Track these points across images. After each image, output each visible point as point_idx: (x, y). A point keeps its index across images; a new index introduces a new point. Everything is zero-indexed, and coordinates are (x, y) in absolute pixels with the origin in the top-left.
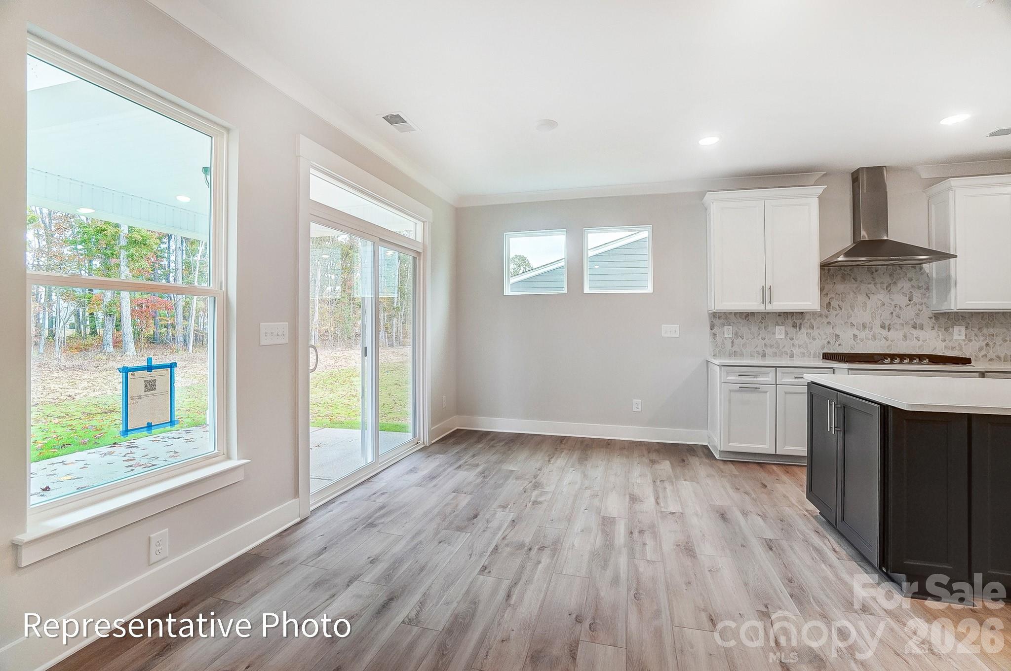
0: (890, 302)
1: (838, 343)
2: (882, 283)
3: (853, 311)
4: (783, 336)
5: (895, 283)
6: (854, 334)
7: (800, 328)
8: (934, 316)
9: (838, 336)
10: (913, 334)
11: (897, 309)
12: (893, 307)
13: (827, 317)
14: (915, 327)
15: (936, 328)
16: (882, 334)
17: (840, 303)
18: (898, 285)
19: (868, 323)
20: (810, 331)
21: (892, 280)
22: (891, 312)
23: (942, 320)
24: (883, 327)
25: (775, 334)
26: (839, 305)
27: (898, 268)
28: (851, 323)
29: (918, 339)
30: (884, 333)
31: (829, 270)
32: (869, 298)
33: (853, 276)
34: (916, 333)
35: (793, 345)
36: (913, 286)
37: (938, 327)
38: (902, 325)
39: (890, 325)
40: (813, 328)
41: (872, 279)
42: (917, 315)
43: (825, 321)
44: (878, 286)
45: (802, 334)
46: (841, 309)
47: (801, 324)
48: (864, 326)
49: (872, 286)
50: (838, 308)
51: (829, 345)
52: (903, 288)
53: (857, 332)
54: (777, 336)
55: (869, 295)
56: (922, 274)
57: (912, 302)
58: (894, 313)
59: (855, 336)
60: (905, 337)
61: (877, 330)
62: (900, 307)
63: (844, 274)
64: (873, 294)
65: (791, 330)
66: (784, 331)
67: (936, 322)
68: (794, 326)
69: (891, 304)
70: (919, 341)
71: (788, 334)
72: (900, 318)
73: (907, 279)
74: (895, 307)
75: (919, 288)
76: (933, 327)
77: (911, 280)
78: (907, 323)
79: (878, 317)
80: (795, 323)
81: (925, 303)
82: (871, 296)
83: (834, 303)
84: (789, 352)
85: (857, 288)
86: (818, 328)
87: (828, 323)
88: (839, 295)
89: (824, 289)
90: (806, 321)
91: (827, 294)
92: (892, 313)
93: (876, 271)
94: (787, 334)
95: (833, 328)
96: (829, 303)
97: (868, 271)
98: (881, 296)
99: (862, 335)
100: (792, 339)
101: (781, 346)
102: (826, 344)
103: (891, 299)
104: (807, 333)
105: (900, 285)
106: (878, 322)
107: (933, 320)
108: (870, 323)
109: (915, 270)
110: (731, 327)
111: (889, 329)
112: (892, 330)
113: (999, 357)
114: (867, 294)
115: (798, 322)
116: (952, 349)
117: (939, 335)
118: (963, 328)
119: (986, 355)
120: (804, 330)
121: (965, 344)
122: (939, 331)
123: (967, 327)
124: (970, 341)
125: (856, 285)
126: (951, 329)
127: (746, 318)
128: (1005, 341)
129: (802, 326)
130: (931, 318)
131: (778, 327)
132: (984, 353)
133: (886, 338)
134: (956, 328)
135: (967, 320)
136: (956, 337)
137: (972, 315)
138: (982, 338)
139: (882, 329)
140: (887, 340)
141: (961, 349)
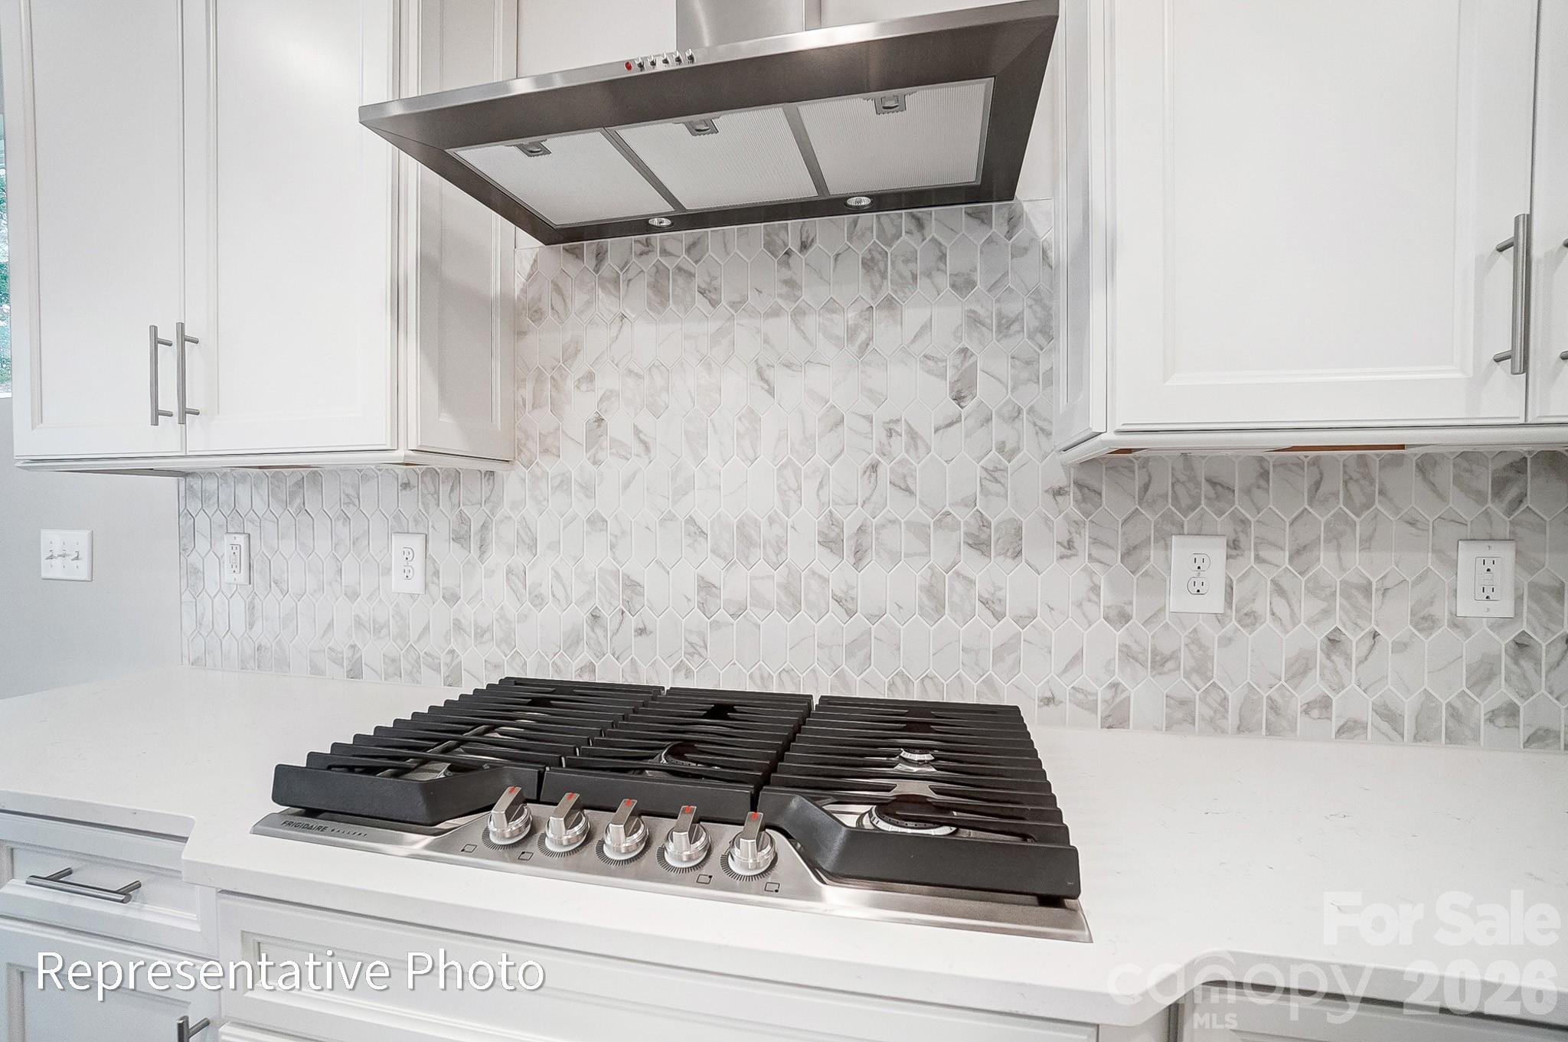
0: (867, 408)
2: (831, 307)
3: (699, 458)
4: (416, 585)
5: (890, 304)
6: (701, 578)
7: (483, 547)
8: (1079, 485)
9: (632, 580)
10: (972, 582)
11: (899, 445)
12: (879, 434)
14: (979, 544)
15: (1083, 542)
16: (825, 582)
17: (646, 420)
19: (763, 520)
22: (867, 461)
23: (1114, 503)
24: (830, 542)
25: (389, 570)
26: (637, 431)
28: (691, 521)
29: (993, 606)
30: (838, 572)
32: (771, 392)
33: (699, 281)
34: (985, 572)
35: (458, 626)
36: (974, 321)
37: (1095, 541)
38: (920, 530)
39: (861, 530)
40: (532, 546)
41: (785, 290)
42: (993, 474)
43: (580, 505)
44: (811, 322)
45: (489, 574)
46: (647, 449)
47: (484, 527)
48: (745, 536)
49: (781, 328)
50: (637, 448)
51: (599, 631)
52: (926, 327)
54: (397, 583)
55: (769, 374)
56: (1019, 252)
57: (970, 405)
58: (885, 468)
59: (706, 587)
60: (935, 600)
62: (913, 435)
63: (660, 271)
64: (789, 366)
65: (448, 555)
66: (418, 564)
67: (1087, 514)
68: (460, 538)
69: (870, 419)
70: (998, 616)
71: (436, 573)
72: (908, 490)
73: (944, 281)
74: (890, 433)
75: (1006, 325)
76: (1070, 545)
77: (963, 285)
78: (944, 520)
80: (463, 520)
81: (1031, 410)
82: (777, 376)
83: (618, 425)
84: (444, 658)
85: (715, 341)
86: (553, 543)
88: (641, 376)
89: (577, 351)
90: (504, 508)
91: (590, 377)
92: (874, 467)
93: (804, 246)
94: (432, 573)
95: (613, 547)
96: (600, 418)
97: (769, 246)
100: (452, 598)
103: (875, 394)
104: (510, 571)
105: (913, 315)
106: (808, 518)
107: (1069, 504)
108: (771, 521)
109: (984, 234)
110: (242, 540)
111: (859, 554)
112: (873, 567)
113: (1390, 716)
114: (760, 373)
115: (476, 516)
116: (1160, 662)
117: (1095, 589)
118: (1215, 551)
119: (1325, 704)
120: (496, 557)
121: (1226, 641)
122: (1096, 567)
123: (1234, 545)
124: (1250, 619)
125: (712, 326)
126: (1154, 554)
127: (292, 495)
128: (1425, 622)
129: (492, 535)
130: (1059, 492)
131: (398, 543)
132: (1314, 686)
133: (846, 604)
134: (1182, 550)
135: (1240, 506)
136: (1177, 601)
137: (1265, 475)
138: (1307, 607)
139: (825, 551)
140: (851, 613)
141: (1201, 669)
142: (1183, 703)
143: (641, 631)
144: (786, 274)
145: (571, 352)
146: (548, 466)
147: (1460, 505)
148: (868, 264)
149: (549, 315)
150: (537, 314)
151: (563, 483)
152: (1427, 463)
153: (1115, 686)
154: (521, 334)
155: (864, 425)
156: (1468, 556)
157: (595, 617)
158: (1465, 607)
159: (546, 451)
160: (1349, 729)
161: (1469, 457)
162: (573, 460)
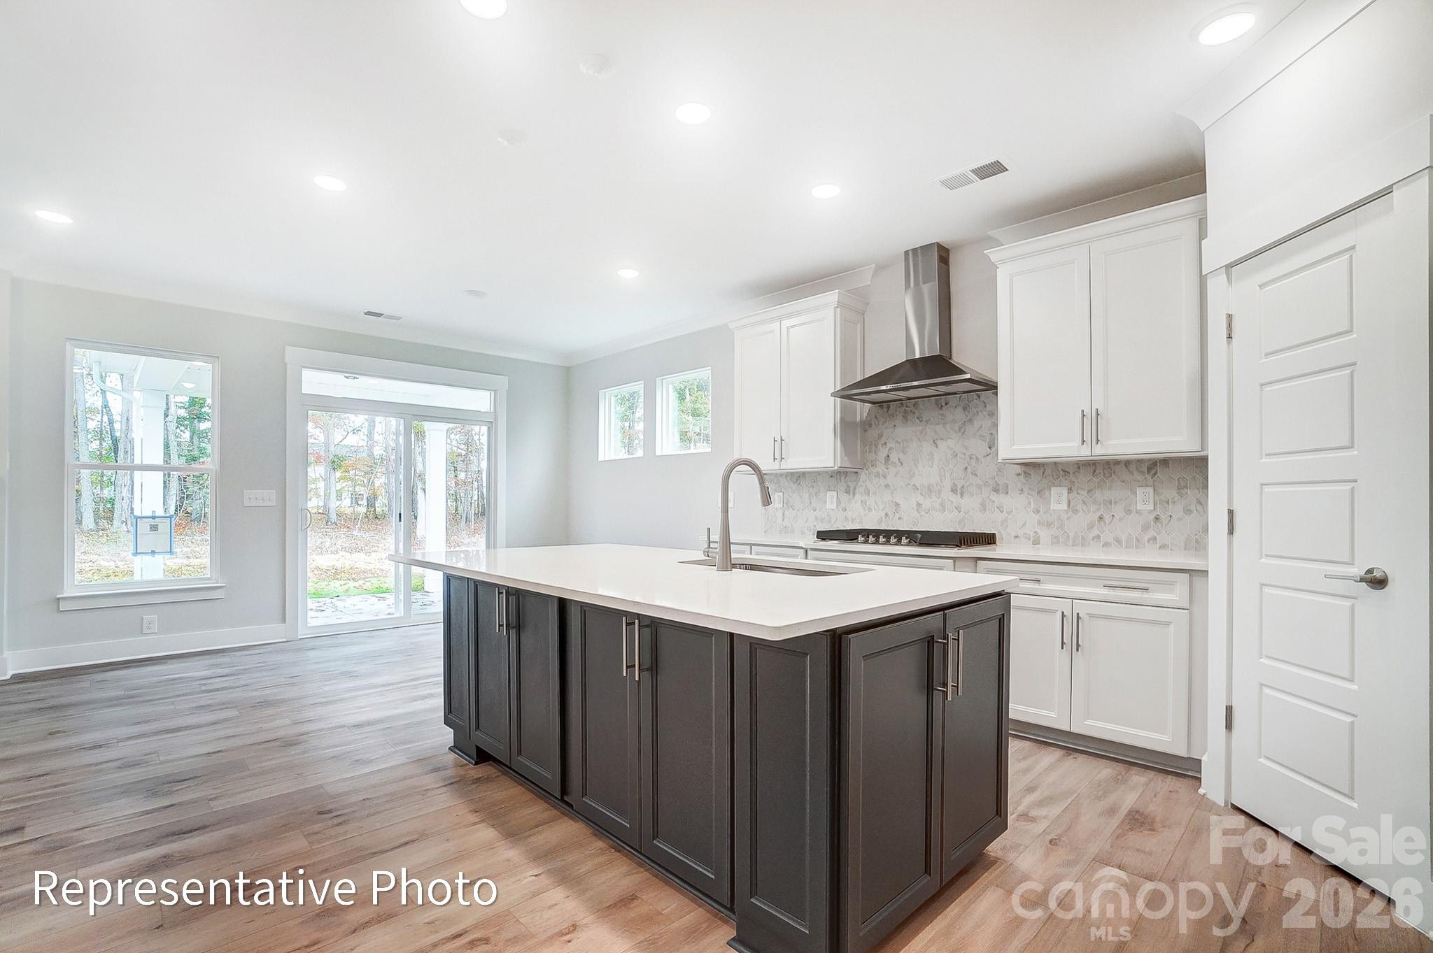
0: (965, 451)
1: (897, 516)
2: (954, 421)
3: (916, 467)
4: (834, 506)
5: (971, 421)
6: (917, 502)
7: (854, 494)
8: (1025, 473)
9: (897, 505)
10: (994, 502)
11: (973, 462)
12: (967, 459)
13: (885, 477)
14: (996, 490)
15: (1026, 490)
16: (952, 502)
17: (902, 456)
18: (975, 422)
19: (935, 485)
20: (865, 498)
21: (967, 416)
22: (964, 467)
23: (1035, 476)
24: (954, 491)
25: (826, 502)
26: (899, 459)
27: (975, 397)
28: (914, 485)
29: (1000, 509)
30: (955, 499)
31: (888, 407)
32: (937, 447)
33: (917, 414)
34: (998, 499)
35: (846, 518)
37: (1029, 489)
38: (979, 487)
39: (962, 487)
40: (869, 494)
41: (940, 417)
42: (1000, 470)
43: (882, 482)
44: (948, 426)
45: (856, 502)
46: (902, 465)
47: (855, 488)
48: (930, 489)
49: (939, 428)
50: (899, 464)
52: (981, 427)
53: (920, 499)
54: (829, 506)
55: (936, 442)
57: (994, 449)
58: (969, 470)
59: (919, 505)
60: (983, 507)
61: (947, 495)
62: (977, 458)
63: (906, 412)
64: (942, 439)
65: (844, 497)
66: (835, 499)
67: (1027, 480)
68: (847, 492)
69: (965, 454)
70: (1002, 512)
71: (840, 502)
72: (976, 475)
73: (985, 413)
74: (971, 458)
76: (1022, 490)
78: (986, 483)
79: (948, 475)
80: (849, 487)
82: (939, 442)
83: (894, 458)
85: (921, 433)
86: (875, 493)
87: (887, 486)
88: (900, 443)
89: (882, 436)
90: (860, 483)
91: (885, 444)
92: (966, 468)
93: (946, 404)
94: (839, 502)
95: (892, 493)
96: (888, 456)
97: (937, 404)
98: (952, 443)
99: (927, 503)
100: (844, 510)
101: (833, 520)
102: (884, 518)
103: (966, 448)
104: (862, 501)
105: (977, 423)
106: (948, 484)
107: (1022, 477)
108: (937, 485)
110: (781, 494)
111: (962, 494)
112: (966, 496)
113: (1118, 541)
114: (934, 441)
115: (852, 485)
116: (1049, 525)
117: (1030, 503)
118: (1065, 491)
119: (1099, 537)
120: (857, 496)
121: (1068, 518)
122: (1030, 497)
123: (1070, 490)
124: (1075, 512)
125: (921, 428)
126: (1047, 492)
127: (797, 480)
128: (1128, 512)
129: (857, 491)
130: (1019, 475)
131: (829, 494)
132: (1095, 532)
133: (958, 509)
134: (1054, 491)
135: (1072, 477)
136: (1054, 506)
137: (1079, 468)
138: (1093, 508)
139: (952, 493)
140: (960, 512)
141: (1061, 527)
142: (1056, 537)
143: (900, 518)
144: (941, 412)
145: (880, 436)
146: (874, 470)
147: (1137, 476)
148: (965, 409)
149: (874, 426)
150: (870, 425)
151: (878, 475)
152: (1127, 463)
153: (1036, 532)
154: (865, 431)
155: (964, 456)
156: (1139, 491)
157: (887, 515)
158: (1140, 506)
159: (872, 466)
160: (1106, 545)
161: (1140, 461)
162: (880, 468)
